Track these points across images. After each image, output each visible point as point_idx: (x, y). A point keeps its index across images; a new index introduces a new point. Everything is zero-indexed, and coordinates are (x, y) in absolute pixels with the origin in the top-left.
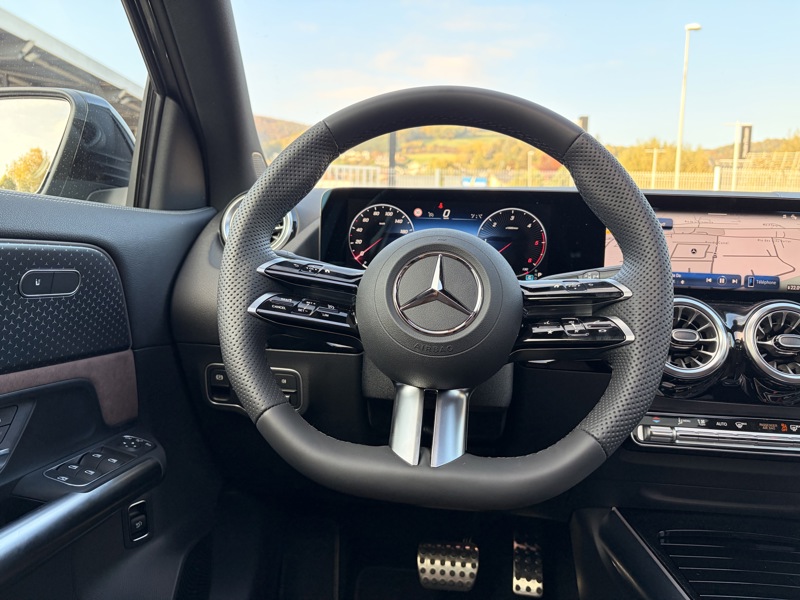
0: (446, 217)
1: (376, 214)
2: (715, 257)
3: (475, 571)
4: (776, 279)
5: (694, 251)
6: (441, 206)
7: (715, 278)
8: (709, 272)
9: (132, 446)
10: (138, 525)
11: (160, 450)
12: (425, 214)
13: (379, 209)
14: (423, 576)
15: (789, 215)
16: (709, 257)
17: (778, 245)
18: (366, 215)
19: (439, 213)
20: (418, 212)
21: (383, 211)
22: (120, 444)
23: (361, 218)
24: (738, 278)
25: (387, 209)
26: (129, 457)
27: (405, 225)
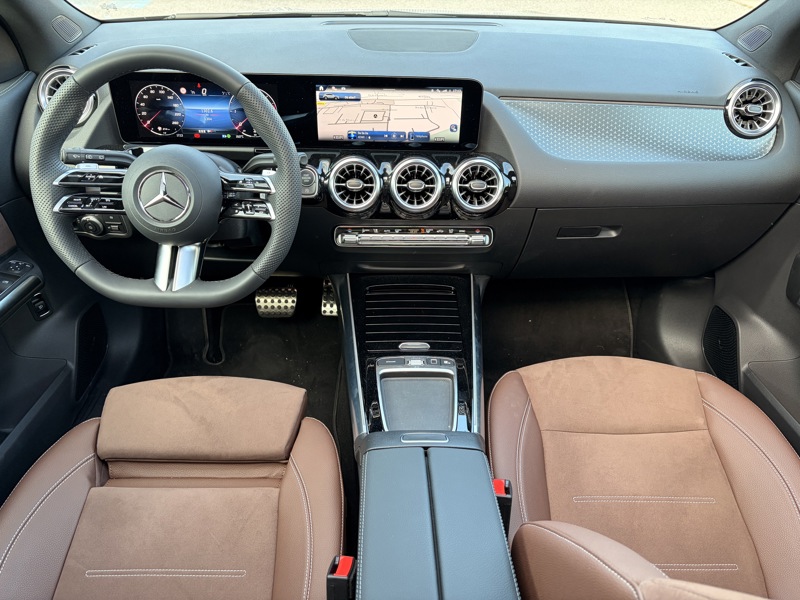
0: (204, 94)
1: (152, 92)
2: (389, 119)
3: (294, 305)
4: (428, 134)
5: (375, 116)
6: (199, 86)
7: (390, 134)
8: (385, 130)
9: (16, 269)
10: (40, 307)
11: (37, 269)
12: (188, 92)
13: (154, 88)
14: (260, 310)
15: (435, 90)
16: (386, 120)
17: (428, 110)
18: (145, 93)
19: (199, 91)
20: (183, 91)
21: (157, 89)
22: (8, 269)
23: (141, 96)
24: (404, 133)
25: (160, 88)
26: (17, 277)
27: (175, 100)
